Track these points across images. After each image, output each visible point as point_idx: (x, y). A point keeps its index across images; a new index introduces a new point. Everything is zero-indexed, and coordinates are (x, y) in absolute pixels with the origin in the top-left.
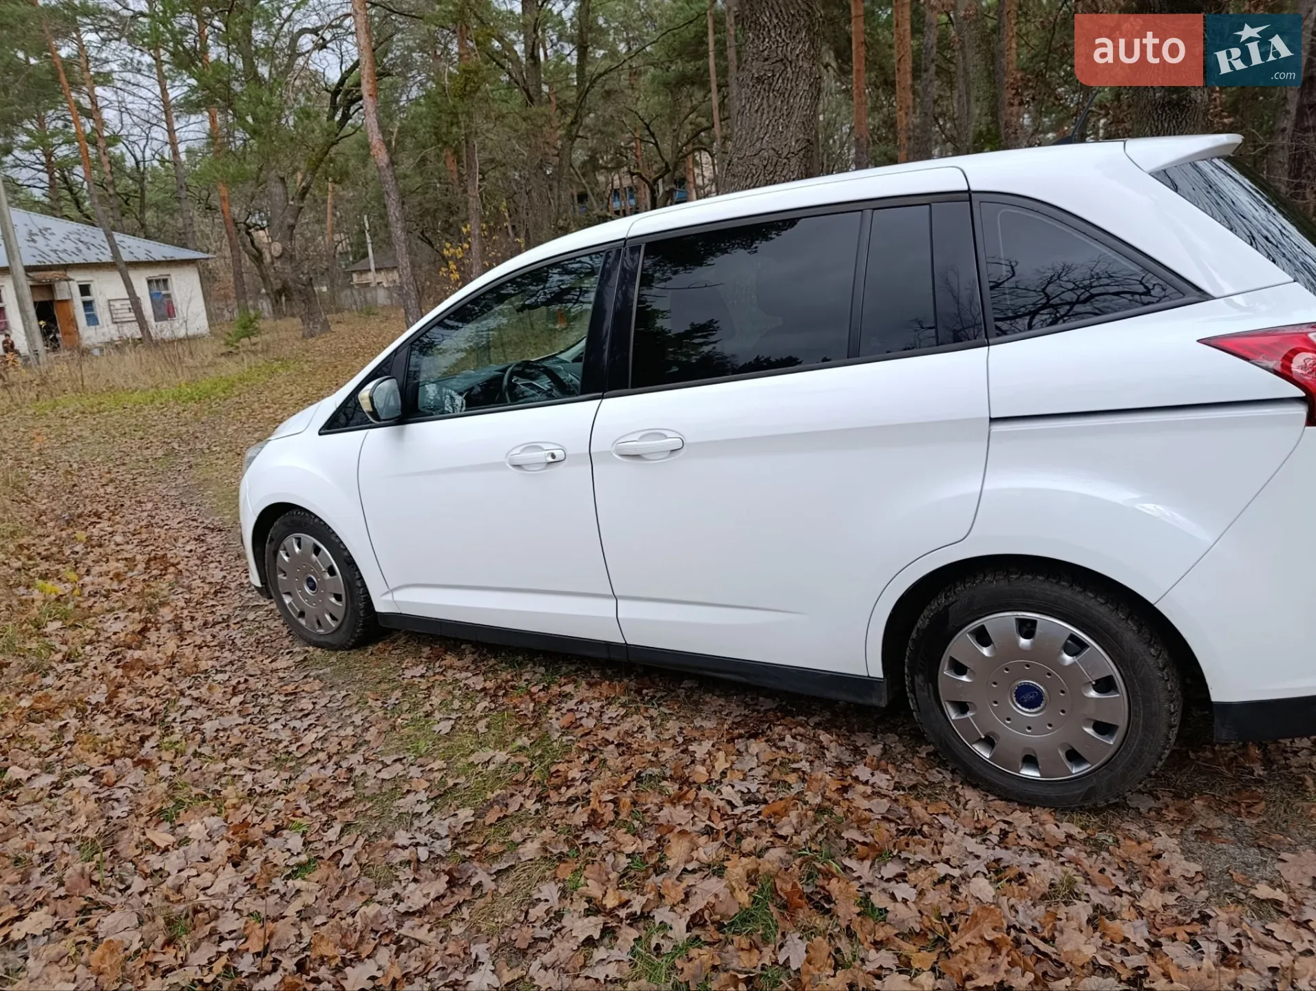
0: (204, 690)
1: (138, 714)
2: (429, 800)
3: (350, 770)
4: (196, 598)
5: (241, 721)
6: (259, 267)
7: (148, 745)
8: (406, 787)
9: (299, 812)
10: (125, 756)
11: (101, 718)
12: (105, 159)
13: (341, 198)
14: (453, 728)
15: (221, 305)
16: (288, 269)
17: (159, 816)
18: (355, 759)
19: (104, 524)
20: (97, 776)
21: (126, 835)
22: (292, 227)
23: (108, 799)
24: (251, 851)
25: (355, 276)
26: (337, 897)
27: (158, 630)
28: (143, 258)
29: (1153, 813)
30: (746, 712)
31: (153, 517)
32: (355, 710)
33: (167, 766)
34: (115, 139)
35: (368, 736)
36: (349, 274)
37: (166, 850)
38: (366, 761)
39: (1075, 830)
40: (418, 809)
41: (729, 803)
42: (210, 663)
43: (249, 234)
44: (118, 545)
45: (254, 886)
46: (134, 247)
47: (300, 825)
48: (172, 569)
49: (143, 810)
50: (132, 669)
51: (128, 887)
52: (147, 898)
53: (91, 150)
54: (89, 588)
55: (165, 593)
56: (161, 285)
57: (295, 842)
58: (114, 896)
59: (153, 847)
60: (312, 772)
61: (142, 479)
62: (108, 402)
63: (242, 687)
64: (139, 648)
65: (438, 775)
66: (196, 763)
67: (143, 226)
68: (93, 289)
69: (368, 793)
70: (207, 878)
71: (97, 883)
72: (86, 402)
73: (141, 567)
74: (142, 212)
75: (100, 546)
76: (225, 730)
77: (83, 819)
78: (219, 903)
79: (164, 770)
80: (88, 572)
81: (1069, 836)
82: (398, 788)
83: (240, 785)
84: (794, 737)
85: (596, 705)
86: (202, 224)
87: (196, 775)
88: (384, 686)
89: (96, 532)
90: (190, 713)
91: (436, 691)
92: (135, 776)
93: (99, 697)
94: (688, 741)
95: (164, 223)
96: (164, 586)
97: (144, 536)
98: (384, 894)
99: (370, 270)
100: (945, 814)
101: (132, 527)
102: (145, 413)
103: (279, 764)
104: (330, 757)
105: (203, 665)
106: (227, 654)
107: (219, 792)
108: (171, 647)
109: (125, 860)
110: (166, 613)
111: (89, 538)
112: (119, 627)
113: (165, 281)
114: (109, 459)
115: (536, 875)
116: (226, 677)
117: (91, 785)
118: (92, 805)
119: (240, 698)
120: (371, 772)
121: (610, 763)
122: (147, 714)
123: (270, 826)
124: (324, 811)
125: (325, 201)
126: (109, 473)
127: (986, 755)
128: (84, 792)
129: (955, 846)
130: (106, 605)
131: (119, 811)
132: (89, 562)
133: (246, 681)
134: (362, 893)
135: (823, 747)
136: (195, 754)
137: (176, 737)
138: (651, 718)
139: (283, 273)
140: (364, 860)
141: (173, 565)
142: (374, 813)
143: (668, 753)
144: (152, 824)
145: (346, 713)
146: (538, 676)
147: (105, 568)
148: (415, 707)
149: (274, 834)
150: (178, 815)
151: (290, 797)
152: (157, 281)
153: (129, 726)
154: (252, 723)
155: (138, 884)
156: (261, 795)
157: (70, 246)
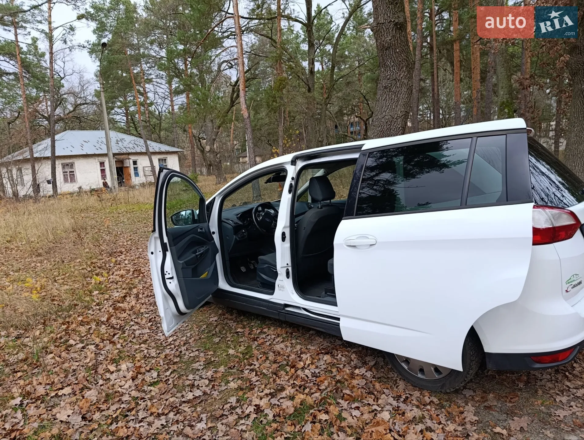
0: (139, 319)
1: (115, 326)
2: (204, 365)
3: (181, 352)
4: (147, 286)
5: (149, 331)
6: (203, 155)
7: (116, 337)
8: (198, 359)
9: (159, 365)
10: (107, 340)
11: (103, 326)
12: (147, 112)
13: (237, 127)
14: (220, 340)
15: (188, 169)
16: (212, 156)
17: (113, 361)
18: (183, 348)
19: (123, 256)
20: (97, 346)
21: (101, 366)
22: (214, 140)
23: (99, 353)
24: (139, 376)
25: (241, 159)
26: (163, 394)
27: (130, 297)
28: (157, 151)
29: (471, 397)
30: (330, 345)
31: (141, 254)
32: (189, 331)
33: (120, 345)
34: (151, 104)
35: (191, 341)
36: (238, 158)
37: (113, 372)
38: (187, 350)
39: (435, 400)
40: (199, 368)
41: (307, 376)
42: (144, 310)
43: (199, 141)
44: (126, 264)
45: (137, 387)
46: (154, 146)
47: (158, 369)
48: (141, 275)
49: (109, 359)
50: (117, 310)
51: (98, 383)
52: (102, 387)
53: (142, 108)
54: (111, 280)
55: (137, 283)
56: (164, 161)
57: (155, 374)
58: (92, 385)
59: (108, 371)
60: (167, 351)
61: (142, 239)
62: (136, 208)
63: (153, 320)
64: (122, 303)
65: (210, 357)
66: (130, 344)
67: (160, 137)
68: (138, 163)
69: (184, 360)
70: (123, 382)
71: (88, 381)
72: (128, 208)
73: (131, 273)
74: (160, 132)
75: (119, 264)
76: (142, 334)
77: (89, 359)
78: (124, 391)
79: (119, 346)
80: (113, 274)
81: (432, 401)
82: (194, 360)
83: (142, 353)
84: (342, 355)
85: (273, 337)
86: (183, 136)
87: (129, 349)
88: (201, 323)
89: (119, 259)
90: (133, 327)
91: (219, 327)
92: (109, 347)
93: (104, 319)
94: (301, 353)
95: (168, 136)
96: (137, 281)
97: (136, 262)
98: (179, 395)
99: (246, 156)
100: (387, 389)
101: (132, 258)
102: (149, 213)
103: (157, 348)
104: (175, 347)
105: (142, 311)
106: (152, 307)
107: (134, 355)
108: (133, 303)
109: (99, 374)
110: (135, 291)
111: (116, 261)
112: (116, 295)
113: (165, 160)
114: (132, 231)
115: (231, 394)
116: (148, 315)
117: (94, 349)
118: (93, 355)
119: (151, 323)
120: (187, 353)
121: (270, 358)
122: (118, 326)
123: (148, 368)
124: (168, 365)
125: (231, 128)
126: (130, 236)
127: (406, 367)
128: (91, 350)
129: (384, 400)
130: (115, 287)
131: (101, 358)
132: (114, 270)
133: (155, 317)
134: (171, 394)
135: (351, 360)
136: (131, 341)
137: (126, 335)
138: (292, 344)
139: (210, 158)
140: (175, 383)
141: (142, 273)
142: (184, 368)
143: (293, 356)
144: (110, 364)
145: (186, 332)
146: (257, 324)
147: (119, 273)
148: (210, 332)
149: (149, 371)
150: (119, 362)
151: (158, 359)
152: (162, 160)
153: (112, 330)
154: (153, 333)
155: (101, 382)
156: (148, 358)
157: (131, 146)
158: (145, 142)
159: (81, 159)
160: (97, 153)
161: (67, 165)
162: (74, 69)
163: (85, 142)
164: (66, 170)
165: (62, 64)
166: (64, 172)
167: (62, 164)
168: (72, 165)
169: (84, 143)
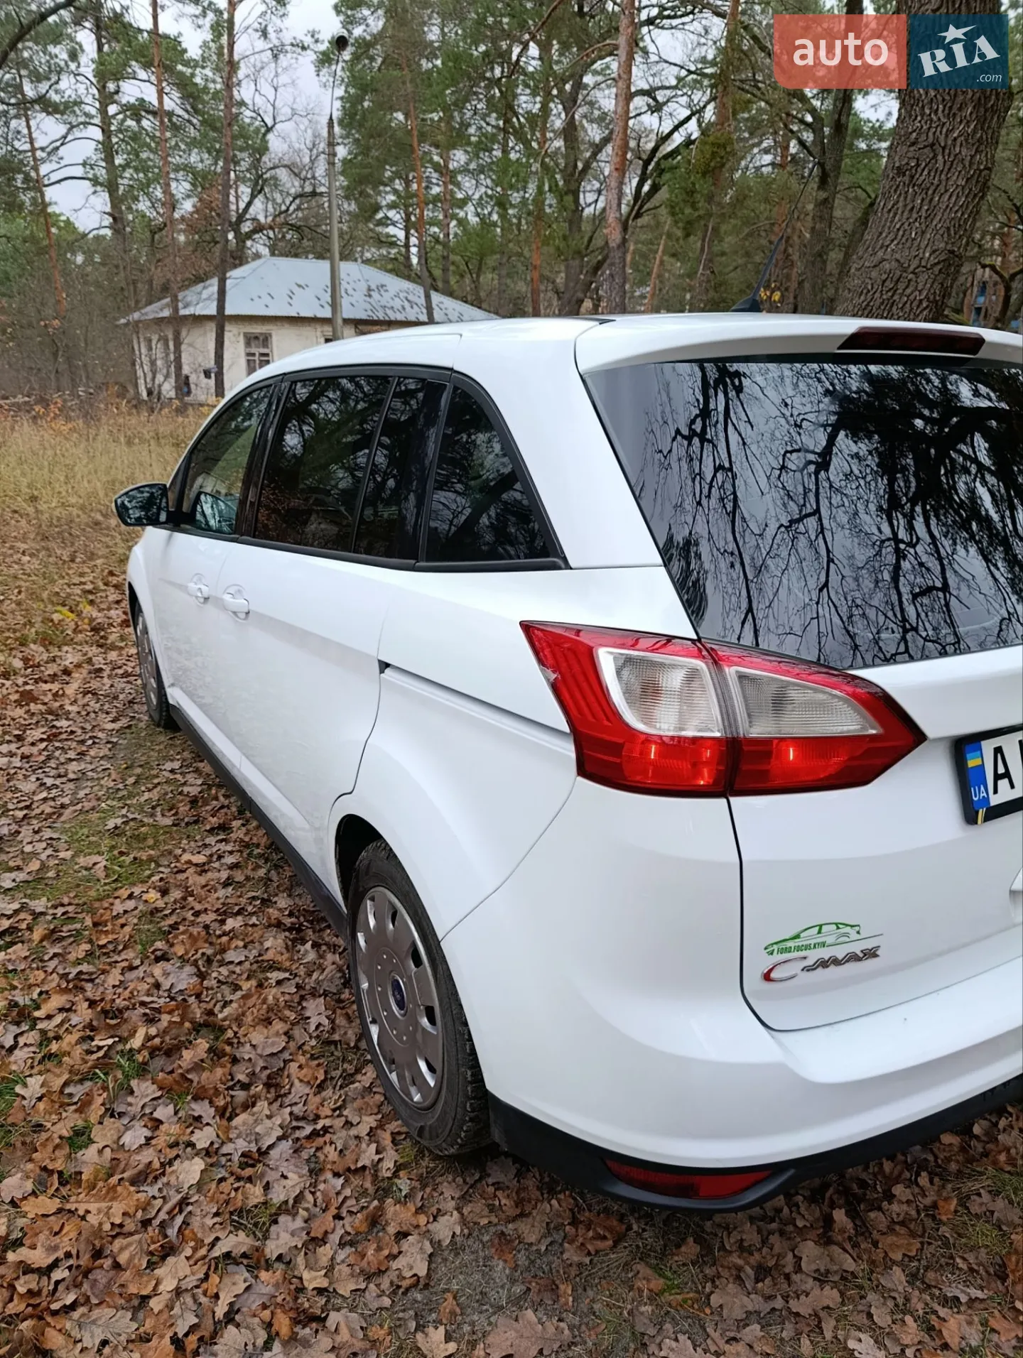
3: (18, 834)
5: (19, 765)
18: (34, 826)
32: (94, 783)
38: (37, 831)
46: (450, 309)
54: (98, 620)
88: (137, 770)
100: (308, 1083)
127: (376, 1039)
135: (320, 966)
145: (88, 784)
157: (397, 303)
158: (428, 297)
159: (287, 326)
160: (319, 315)
161: (256, 338)
162: (295, 106)
163: (299, 286)
164: (253, 350)
165: (270, 93)
166: (249, 354)
167: (245, 335)
168: (265, 340)
169: (296, 290)
